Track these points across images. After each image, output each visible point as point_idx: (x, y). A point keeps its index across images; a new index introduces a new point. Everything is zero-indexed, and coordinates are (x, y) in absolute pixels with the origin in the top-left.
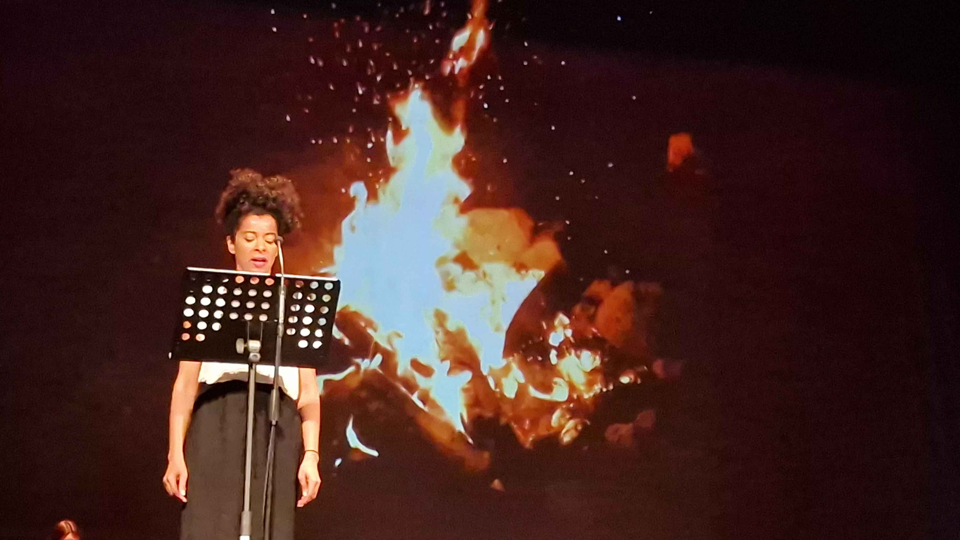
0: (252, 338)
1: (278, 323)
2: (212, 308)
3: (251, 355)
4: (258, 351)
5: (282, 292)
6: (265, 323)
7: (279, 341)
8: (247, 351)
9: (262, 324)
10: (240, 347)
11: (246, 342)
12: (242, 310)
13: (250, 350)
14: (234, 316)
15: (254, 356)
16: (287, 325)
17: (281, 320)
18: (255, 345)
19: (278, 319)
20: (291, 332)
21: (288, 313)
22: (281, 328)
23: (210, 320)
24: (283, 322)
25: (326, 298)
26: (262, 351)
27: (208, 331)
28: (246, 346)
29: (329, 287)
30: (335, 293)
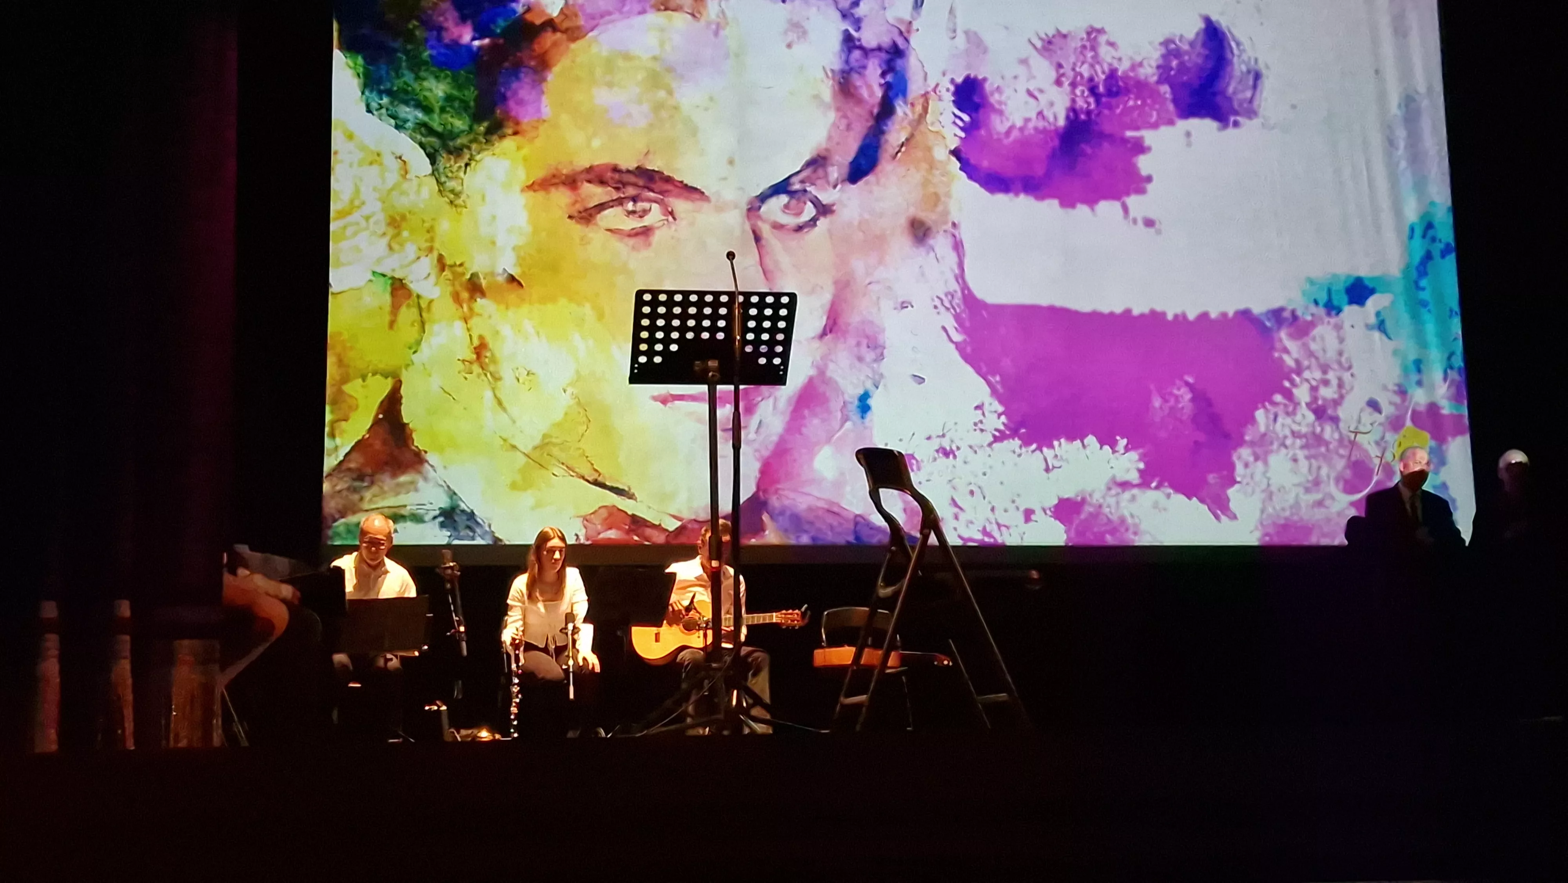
0: (710, 358)
1: (735, 340)
2: (668, 329)
3: (710, 374)
4: (717, 370)
5: (738, 308)
6: (722, 341)
7: (737, 356)
8: (707, 370)
9: (719, 341)
10: (699, 367)
11: (704, 361)
12: (698, 329)
13: (709, 370)
14: (690, 335)
15: (714, 375)
16: (745, 342)
18: (713, 364)
21: (745, 330)
22: (738, 345)
23: (667, 341)
24: (740, 338)
25: (783, 312)
26: (720, 370)
27: (665, 353)
28: (704, 365)
29: (785, 300)
30: (792, 306)
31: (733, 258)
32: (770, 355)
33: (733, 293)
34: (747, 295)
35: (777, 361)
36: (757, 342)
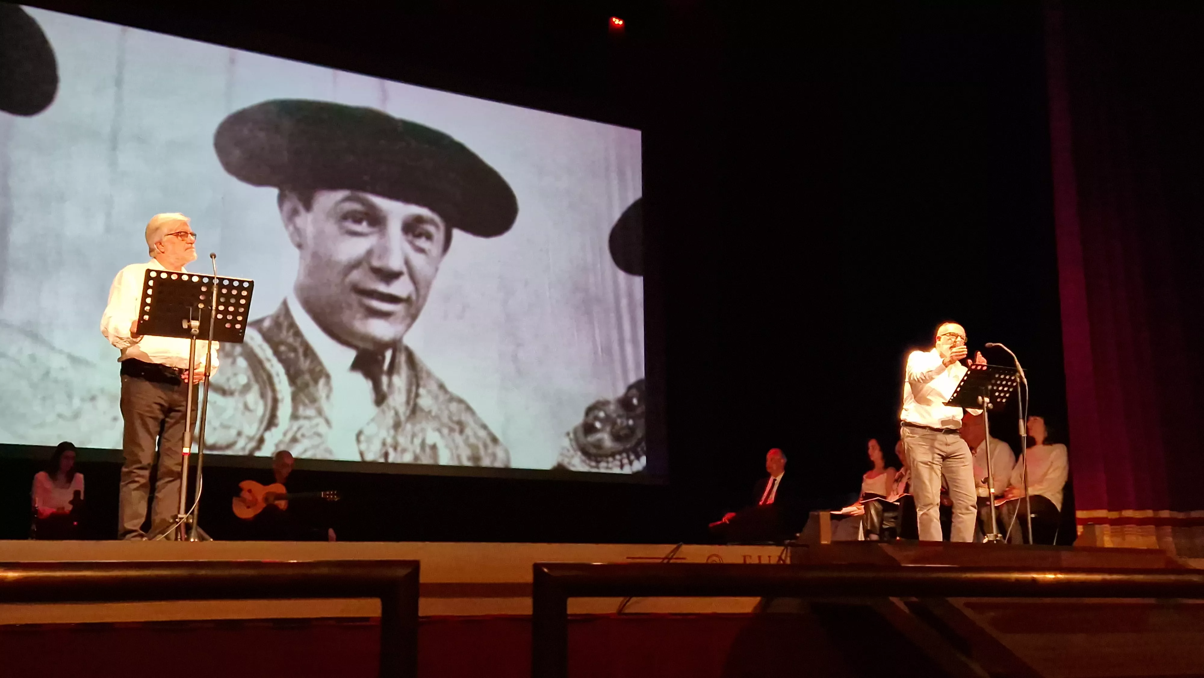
0: (193, 319)
1: (212, 309)
3: (193, 330)
4: (197, 328)
5: (215, 289)
6: (201, 309)
7: (212, 321)
8: (190, 328)
9: (200, 310)
10: (185, 325)
11: (189, 321)
13: (192, 327)
15: (195, 331)
16: (218, 311)
17: (214, 308)
18: (195, 324)
19: (212, 307)
20: (220, 316)
21: (219, 303)
22: (214, 313)
24: (215, 309)
25: (244, 293)
26: (200, 328)
28: (189, 324)
29: (246, 285)
30: (250, 289)
31: (215, 257)
32: (234, 322)
33: (213, 278)
34: (221, 280)
35: (238, 326)
36: (225, 312)
